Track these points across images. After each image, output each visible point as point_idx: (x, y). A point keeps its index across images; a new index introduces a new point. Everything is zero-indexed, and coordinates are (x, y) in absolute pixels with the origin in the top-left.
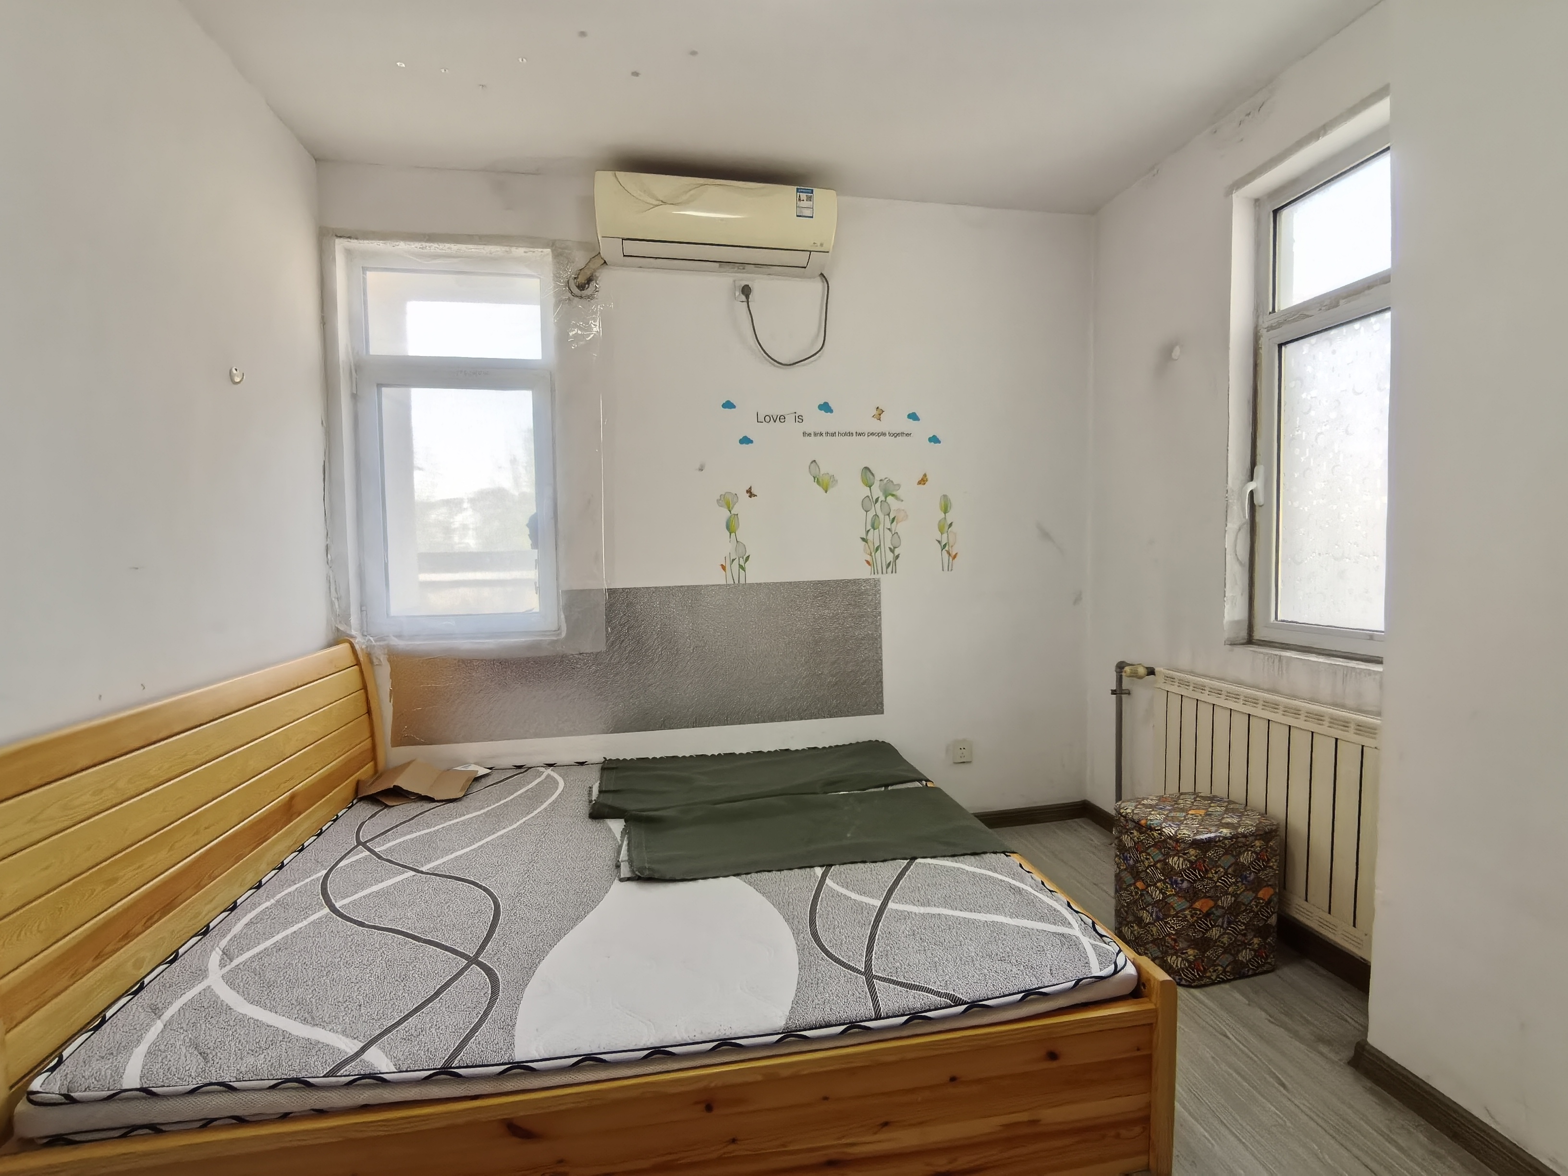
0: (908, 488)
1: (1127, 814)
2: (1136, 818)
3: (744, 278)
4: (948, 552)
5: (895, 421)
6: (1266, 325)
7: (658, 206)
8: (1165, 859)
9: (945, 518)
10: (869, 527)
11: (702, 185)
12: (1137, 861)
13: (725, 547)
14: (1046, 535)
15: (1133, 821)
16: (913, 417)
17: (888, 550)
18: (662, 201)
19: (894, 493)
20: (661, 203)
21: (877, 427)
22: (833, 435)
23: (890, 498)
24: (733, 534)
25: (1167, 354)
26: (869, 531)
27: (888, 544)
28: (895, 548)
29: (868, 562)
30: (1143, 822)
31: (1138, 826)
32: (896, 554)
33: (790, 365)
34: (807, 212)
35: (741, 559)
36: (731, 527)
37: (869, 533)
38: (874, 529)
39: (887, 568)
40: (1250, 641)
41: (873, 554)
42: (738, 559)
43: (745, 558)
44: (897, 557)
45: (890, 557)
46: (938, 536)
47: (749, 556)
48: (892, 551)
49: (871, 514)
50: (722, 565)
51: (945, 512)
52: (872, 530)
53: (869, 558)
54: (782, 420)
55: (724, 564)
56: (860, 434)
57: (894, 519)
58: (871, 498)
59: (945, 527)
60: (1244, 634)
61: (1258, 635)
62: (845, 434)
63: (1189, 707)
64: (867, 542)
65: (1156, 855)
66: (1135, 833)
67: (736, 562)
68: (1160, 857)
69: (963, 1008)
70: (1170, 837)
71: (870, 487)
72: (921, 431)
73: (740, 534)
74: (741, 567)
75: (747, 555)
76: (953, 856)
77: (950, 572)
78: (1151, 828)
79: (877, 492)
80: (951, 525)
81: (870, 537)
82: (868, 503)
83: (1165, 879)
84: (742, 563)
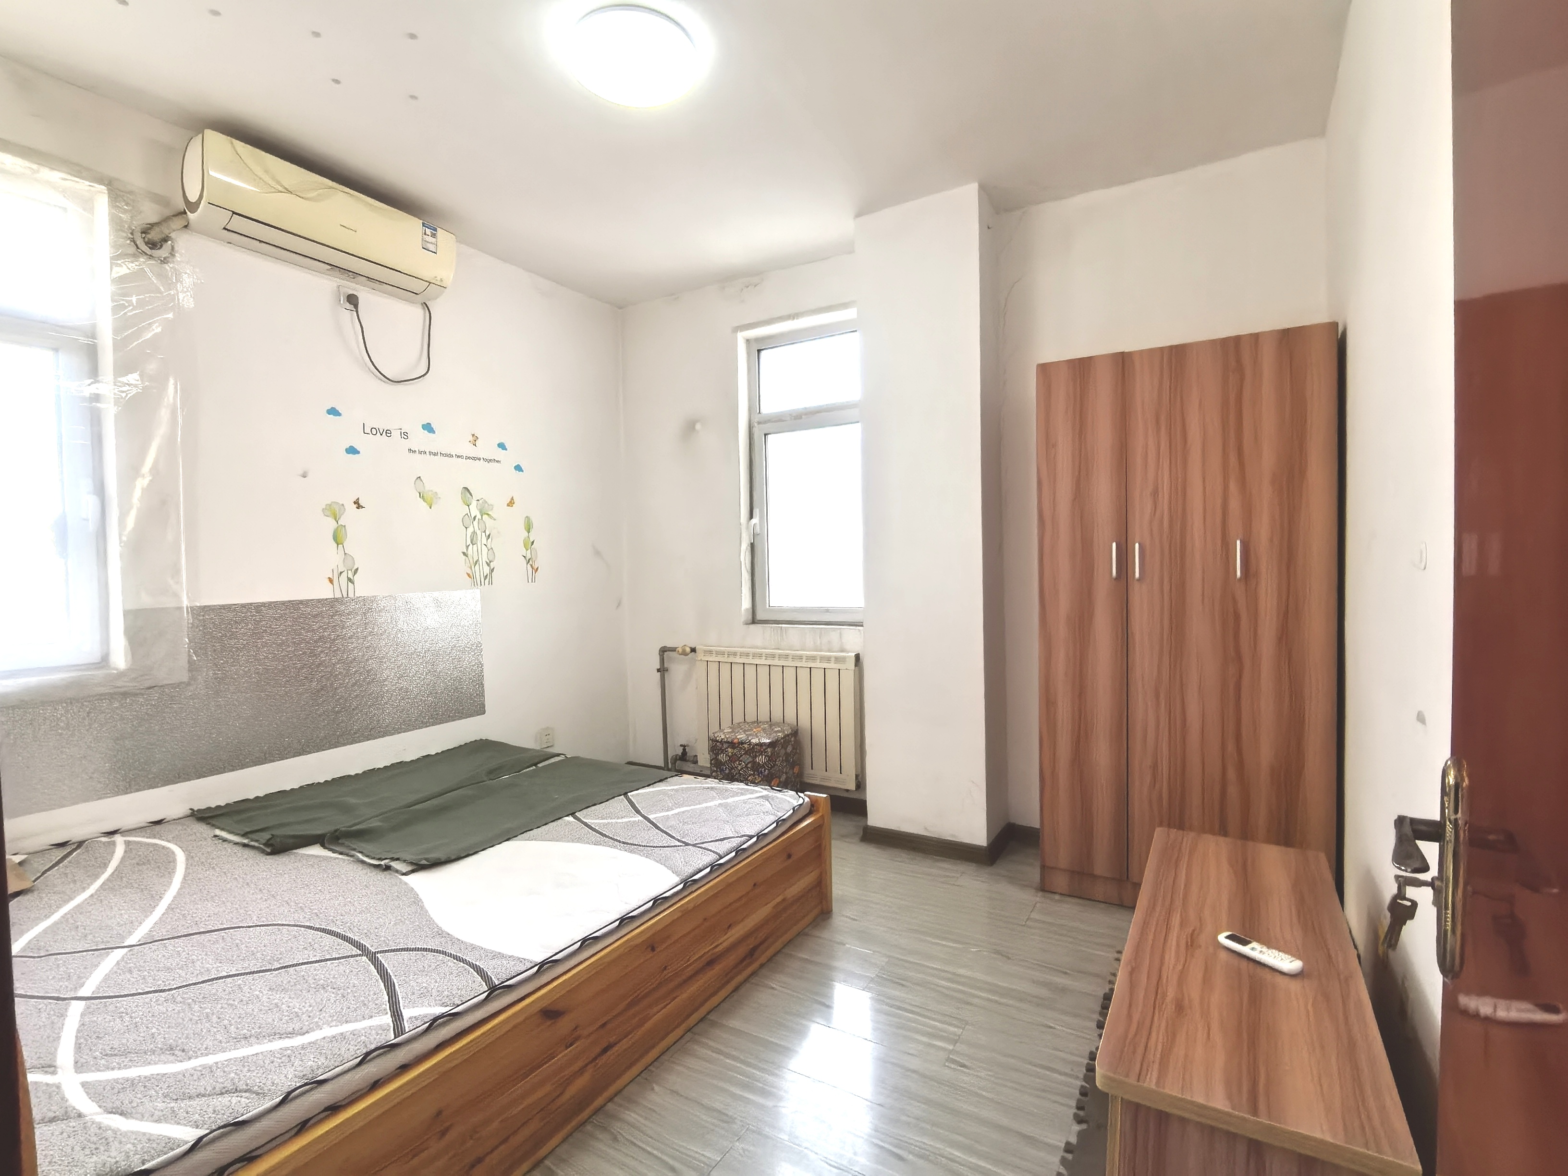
0: (499, 509)
1: (722, 739)
2: (729, 740)
3: (352, 288)
4: (531, 565)
5: (485, 448)
6: (756, 420)
7: (281, 192)
8: (754, 760)
9: (528, 537)
10: (469, 542)
11: (331, 188)
12: (732, 768)
13: (333, 558)
14: (597, 553)
15: (727, 742)
16: (502, 446)
17: (485, 563)
18: (286, 189)
19: (490, 513)
20: (283, 190)
21: (470, 451)
22: (435, 454)
23: (485, 517)
24: (340, 546)
25: (690, 428)
26: (468, 546)
27: (485, 559)
28: (490, 562)
29: (469, 575)
30: (736, 741)
31: (732, 744)
32: (492, 568)
33: (395, 382)
34: (432, 247)
35: (349, 572)
36: (338, 538)
37: (469, 547)
38: (473, 545)
39: (485, 580)
40: (754, 621)
41: (473, 567)
42: (346, 571)
43: (353, 571)
44: (492, 570)
45: (487, 570)
46: (524, 552)
47: (357, 569)
48: (488, 565)
49: (470, 530)
50: (329, 578)
51: (529, 532)
52: (471, 545)
53: (469, 572)
54: (389, 435)
55: (331, 577)
56: (458, 457)
57: (489, 536)
58: (469, 514)
59: (529, 544)
60: (750, 617)
61: (760, 616)
62: (447, 455)
63: (725, 669)
64: (467, 556)
65: (747, 758)
66: (729, 750)
67: (344, 575)
68: (750, 759)
69: (755, 839)
70: (757, 744)
71: (469, 506)
72: (508, 459)
73: (350, 545)
74: (349, 580)
75: (355, 567)
76: (649, 785)
77: (533, 583)
78: (742, 743)
79: (475, 512)
80: (533, 543)
81: (470, 552)
82: (467, 520)
83: (754, 773)
84: (350, 576)
